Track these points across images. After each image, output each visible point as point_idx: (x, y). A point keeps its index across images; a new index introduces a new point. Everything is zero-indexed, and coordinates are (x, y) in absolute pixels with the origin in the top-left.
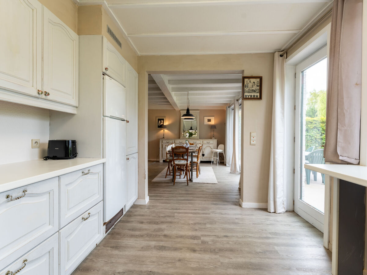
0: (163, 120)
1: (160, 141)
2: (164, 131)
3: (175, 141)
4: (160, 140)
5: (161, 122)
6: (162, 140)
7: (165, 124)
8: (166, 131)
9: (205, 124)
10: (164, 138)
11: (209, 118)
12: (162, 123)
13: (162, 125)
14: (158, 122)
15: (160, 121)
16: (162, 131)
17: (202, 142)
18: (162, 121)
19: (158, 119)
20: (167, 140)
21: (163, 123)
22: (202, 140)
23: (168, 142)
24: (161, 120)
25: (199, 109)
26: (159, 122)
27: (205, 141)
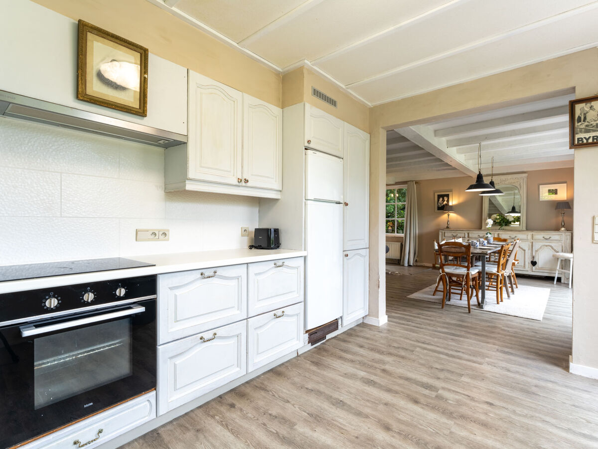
0: (448, 196)
1: (440, 233)
2: (448, 215)
3: (468, 234)
4: (441, 231)
5: (443, 200)
6: (443, 232)
7: (450, 204)
8: (453, 216)
9: (541, 200)
10: (448, 227)
11: (553, 187)
12: (445, 202)
13: (446, 204)
14: (438, 201)
15: (441, 199)
16: (445, 216)
17: (530, 237)
18: (446, 199)
19: (438, 195)
20: (453, 232)
21: (448, 201)
22: (530, 234)
23: (454, 234)
24: (443, 196)
25: (525, 170)
26: (440, 201)
27: (539, 235)
